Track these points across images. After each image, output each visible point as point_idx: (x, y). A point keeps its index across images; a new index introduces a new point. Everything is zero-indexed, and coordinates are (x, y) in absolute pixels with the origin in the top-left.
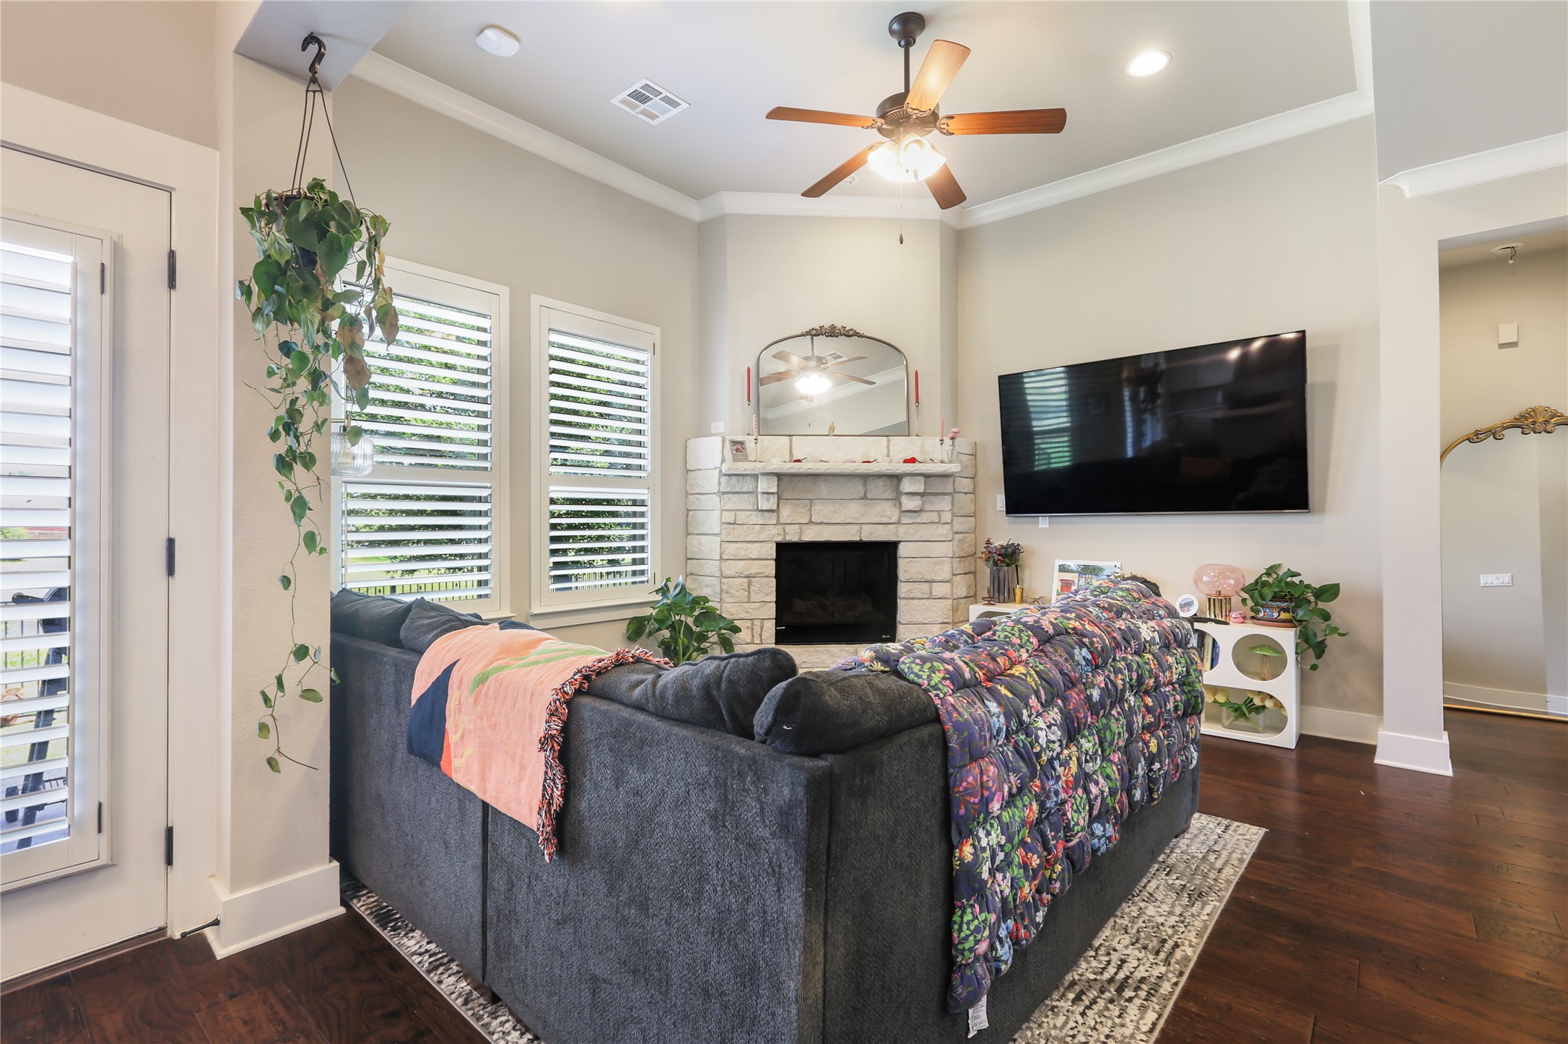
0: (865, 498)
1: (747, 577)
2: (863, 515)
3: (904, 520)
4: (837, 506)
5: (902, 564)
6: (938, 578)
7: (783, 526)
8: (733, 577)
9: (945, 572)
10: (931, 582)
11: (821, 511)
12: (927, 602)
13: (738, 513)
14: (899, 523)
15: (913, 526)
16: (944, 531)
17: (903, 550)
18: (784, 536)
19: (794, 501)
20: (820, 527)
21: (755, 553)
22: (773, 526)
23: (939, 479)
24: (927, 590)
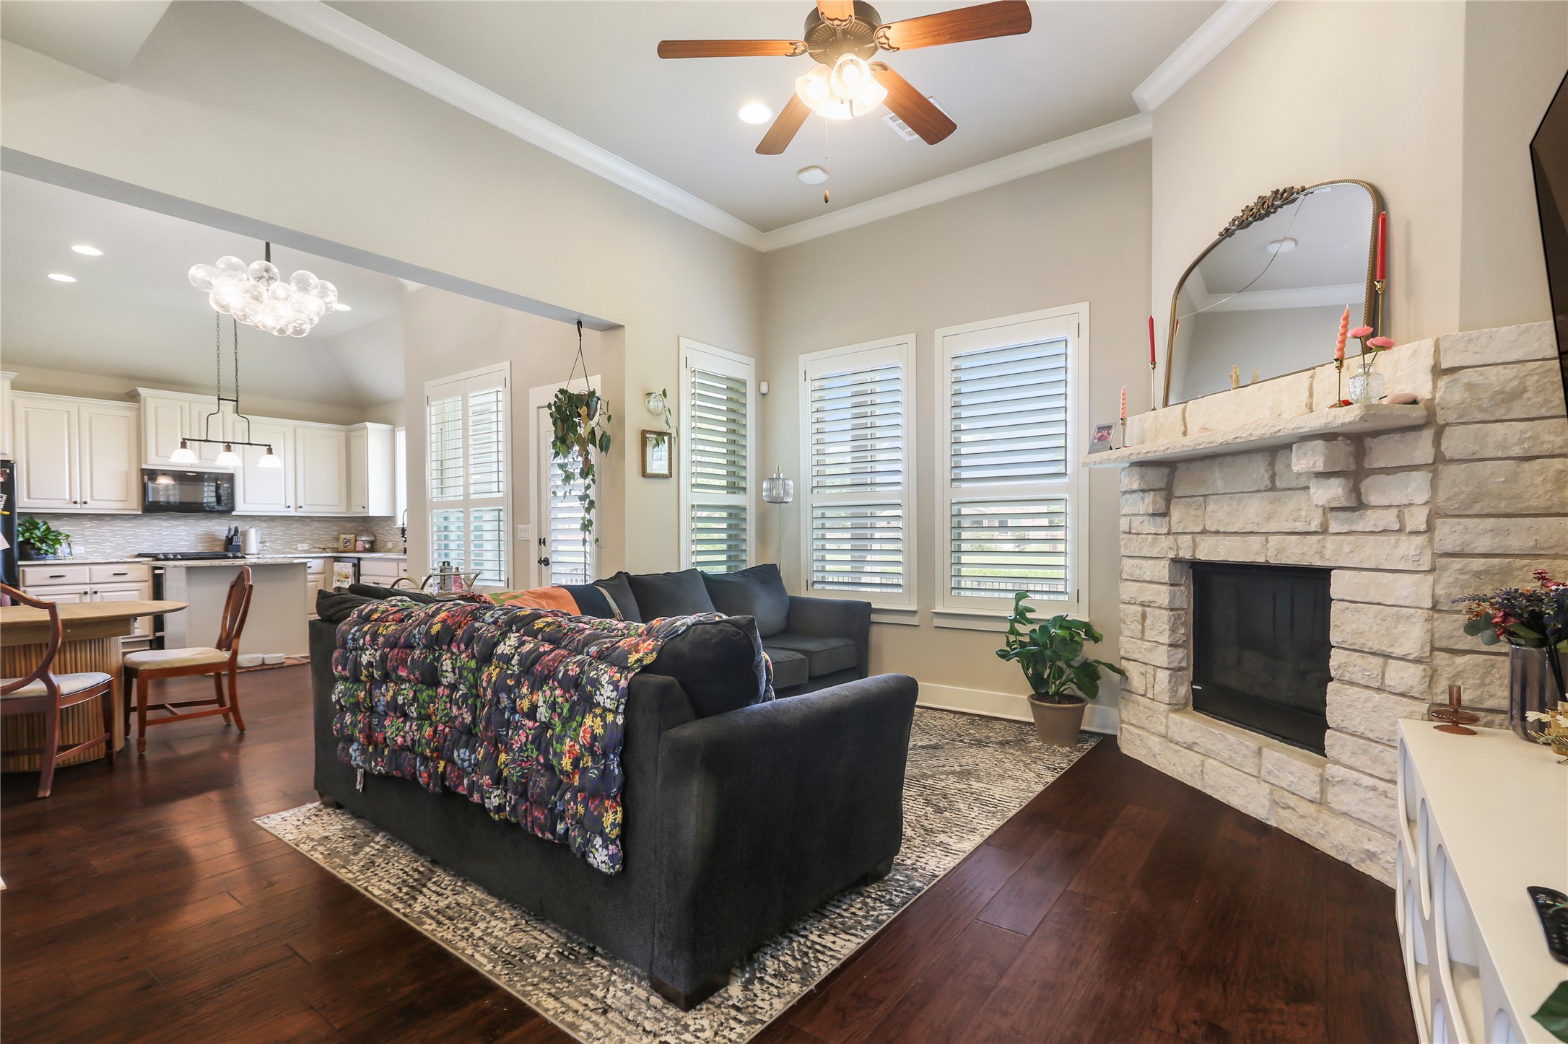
0: (1273, 488)
1: (1142, 604)
2: (1269, 519)
3: (1334, 527)
4: (1234, 503)
5: (1337, 613)
6: (1398, 651)
7: (1176, 536)
8: (1129, 603)
9: (1412, 638)
10: (1387, 656)
11: (1219, 514)
12: (1377, 697)
13: (1133, 518)
14: (1324, 531)
15: (1351, 538)
16: (1409, 549)
17: (1339, 586)
18: (1177, 550)
19: (1188, 499)
20: (1215, 538)
21: (1148, 573)
22: (1164, 537)
23: (1397, 437)
24: (1377, 671)
